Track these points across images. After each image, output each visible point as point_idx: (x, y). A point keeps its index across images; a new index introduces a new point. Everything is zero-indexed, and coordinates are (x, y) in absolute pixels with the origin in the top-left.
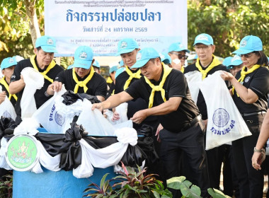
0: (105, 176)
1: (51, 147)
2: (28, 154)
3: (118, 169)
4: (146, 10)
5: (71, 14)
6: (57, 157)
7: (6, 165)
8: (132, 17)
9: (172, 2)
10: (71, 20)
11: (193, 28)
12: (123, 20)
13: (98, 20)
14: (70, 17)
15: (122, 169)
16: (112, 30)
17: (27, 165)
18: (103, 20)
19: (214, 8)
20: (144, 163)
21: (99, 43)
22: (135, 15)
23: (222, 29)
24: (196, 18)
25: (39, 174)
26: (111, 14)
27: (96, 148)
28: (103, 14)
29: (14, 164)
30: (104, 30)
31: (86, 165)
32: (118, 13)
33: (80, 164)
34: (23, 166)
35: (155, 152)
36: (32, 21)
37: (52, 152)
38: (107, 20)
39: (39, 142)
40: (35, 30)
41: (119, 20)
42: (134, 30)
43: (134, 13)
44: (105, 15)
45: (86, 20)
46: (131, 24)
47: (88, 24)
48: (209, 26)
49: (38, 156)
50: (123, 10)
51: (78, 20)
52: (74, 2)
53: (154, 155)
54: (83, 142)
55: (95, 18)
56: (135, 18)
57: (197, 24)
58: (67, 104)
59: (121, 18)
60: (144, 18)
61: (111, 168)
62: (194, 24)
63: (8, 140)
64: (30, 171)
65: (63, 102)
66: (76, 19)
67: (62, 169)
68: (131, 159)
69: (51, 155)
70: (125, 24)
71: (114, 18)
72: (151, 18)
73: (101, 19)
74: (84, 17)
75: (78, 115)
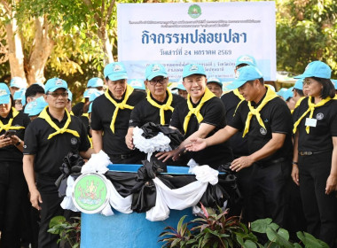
0: (182, 219)
1: (122, 187)
2: (97, 195)
3: (197, 211)
4: (230, 30)
5: (148, 36)
6: (129, 198)
7: (73, 206)
8: (214, 38)
9: (259, 22)
10: (147, 42)
11: (285, 45)
12: (204, 42)
13: (177, 42)
15: (202, 210)
16: (192, 53)
18: (183, 42)
19: (307, 24)
20: (225, 203)
21: (179, 68)
22: (218, 36)
23: (317, 47)
24: (288, 34)
25: (109, 217)
26: (192, 35)
27: (172, 188)
28: (182, 35)
29: (82, 205)
30: (183, 52)
31: (161, 208)
32: (199, 33)
33: (154, 205)
34: (92, 208)
35: (238, 191)
36: (104, 44)
37: (123, 193)
38: (187, 42)
39: (109, 181)
41: (201, 42)
42: (217, 52)
43: (216, 34)
44: (185, 36)
45: (163, 42)
46: (214, 46)
47: (166, 47)
48: (303, 43)
49: (107, 197)
50: (204, 31)
51: (155, 42)
52: (151, 22)
53: (237, 194)
54: (157, 181)
55: (174, 39)
56: (218, 40)
57: (288, 41)
58: (146, 138)
59: (202, 40)
60: (228, 39)
61: (189, 210)
62: (285, 42)
63: (75, 179)
64: (100, 214)
66: (152, 41)
67: (134, 211)
68: (211, 200)
69: (122, 195)
70: (206, 46)
71: (194, 40)
72: (236, 40)
73: (180, 41)
74: (161, 39)
75: (158, 150)
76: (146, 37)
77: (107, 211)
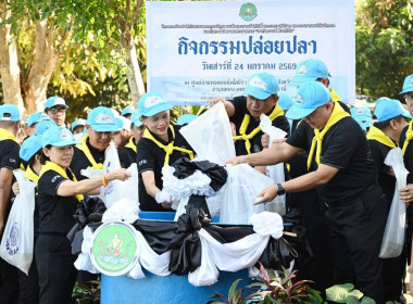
0: (235, 284)
1: (156, 241)
2: (122, 251)
3: (254, 273)
4: (295, 37)
5: (186, 44)
6: (166, 256)
7: (91, 266)
8: (274, 47)
9: (333, 26)
10: (186, 53)
11: (363, 61)
12: (261, 53)
13: (225, 52)
14: (183, 48)
15: (261, 272)
16: (245, 67)
17: (122, 266)
18: (232, 53)
19: (394, 32)
20: (292, 263)
21: (227, 86)
22: (279, 45)
23: (406, 62)
24: (368, 46)
25: (139, 280)
26: (244, 43)
27: (223, 242)
28: (232, 43)
29: (103, 265)
30: (233, 66)
31: (208, 266)
32: (253, 41)
33: (199, 265)
34: (116, 268)
35: (309, 249)
36: (129, 55)
37: (158, 249)
38: (238, 53)
39: (139, 234)
40: (132, 68)
41: (256, 53)
42: (277, 66)
43: (277, 42)
44: (235, 45)
45: (207, 53)
46: (273, 58)
47: (211, 58)
48: (387, 58)
49: (137, 254)
50: (261, 37)
51: (196, 53)
52: (191, 26)
53: (307, 252)
54: (203, 233)
55: (221, 49)
56: (279, 50)
57: (368, 55)
58: (179, 178)
59: (258, 50)
60: (292, 49)
61: (244, 272)
62: (364, 55)
63: (94, 230)
64: (126, 276)
65: (175, 174)
66: (192, 51)
67: (173, 273)
68: (273, 259)
69: (157, 252)
70: (264, 58)
71: (248, 50)
72: (302, 50)
73: (229, 51)
74: (204, 48)
75: (195, 193)
76: (183, 45)
77: (136, 273)
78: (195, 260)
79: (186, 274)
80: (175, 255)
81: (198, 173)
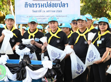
1: (12, 70)
2: (2, 73)
3: (43, 80)
4: (61, 2)
5: (27, 4)
6: (15, 74)
10: (27, 7)
12: (51, 7)
13: (39, 7)
14: (26, 6)
15: (45, 79)
16: (46, 11)
17: (2, 78)
18: (42, 7)
21: (40, 17)
22: (56, 5)
23: (103, 6)
26: (45, 4)
27: (33, 70)
28: (42, 4)
30: (42, 11)
31: (28, 78)
32: (48, 3)
33: (26, 77)
35: (61, 71)
37: (13, 72)
38: (43, 7)
39: (7, 68)
40: (11, 11)
41: (49, 7)
42: (56, 11)
43: (56, 4)
44: (43, 5)
45: (34, 7)
46: (55, 9)
47: (35, 9)
48: (97, 4)
50: (51, 2)
51: (30, 7)
53: (60, 73)
54: (27, 67)
55: (38, 6)
56: (56, 6)
57: (91, 3)
59: (50, 6)
60: (60, 6)
61: (40, 79)
64: (3, 81)
65: (19, 48)
66: (29, 6)
67: (18, 80)
68: (49, 75)
69: (12, 73)
71: (46, 6)
72: (64, 6)
73: (41, 6)
74: (33, 6)
75: (25, 54)
76: (26, 5)
77: (6, 80)
78: (24, 76)
79: (22, 80)
80: (18, 74)
81: (26, 48)
